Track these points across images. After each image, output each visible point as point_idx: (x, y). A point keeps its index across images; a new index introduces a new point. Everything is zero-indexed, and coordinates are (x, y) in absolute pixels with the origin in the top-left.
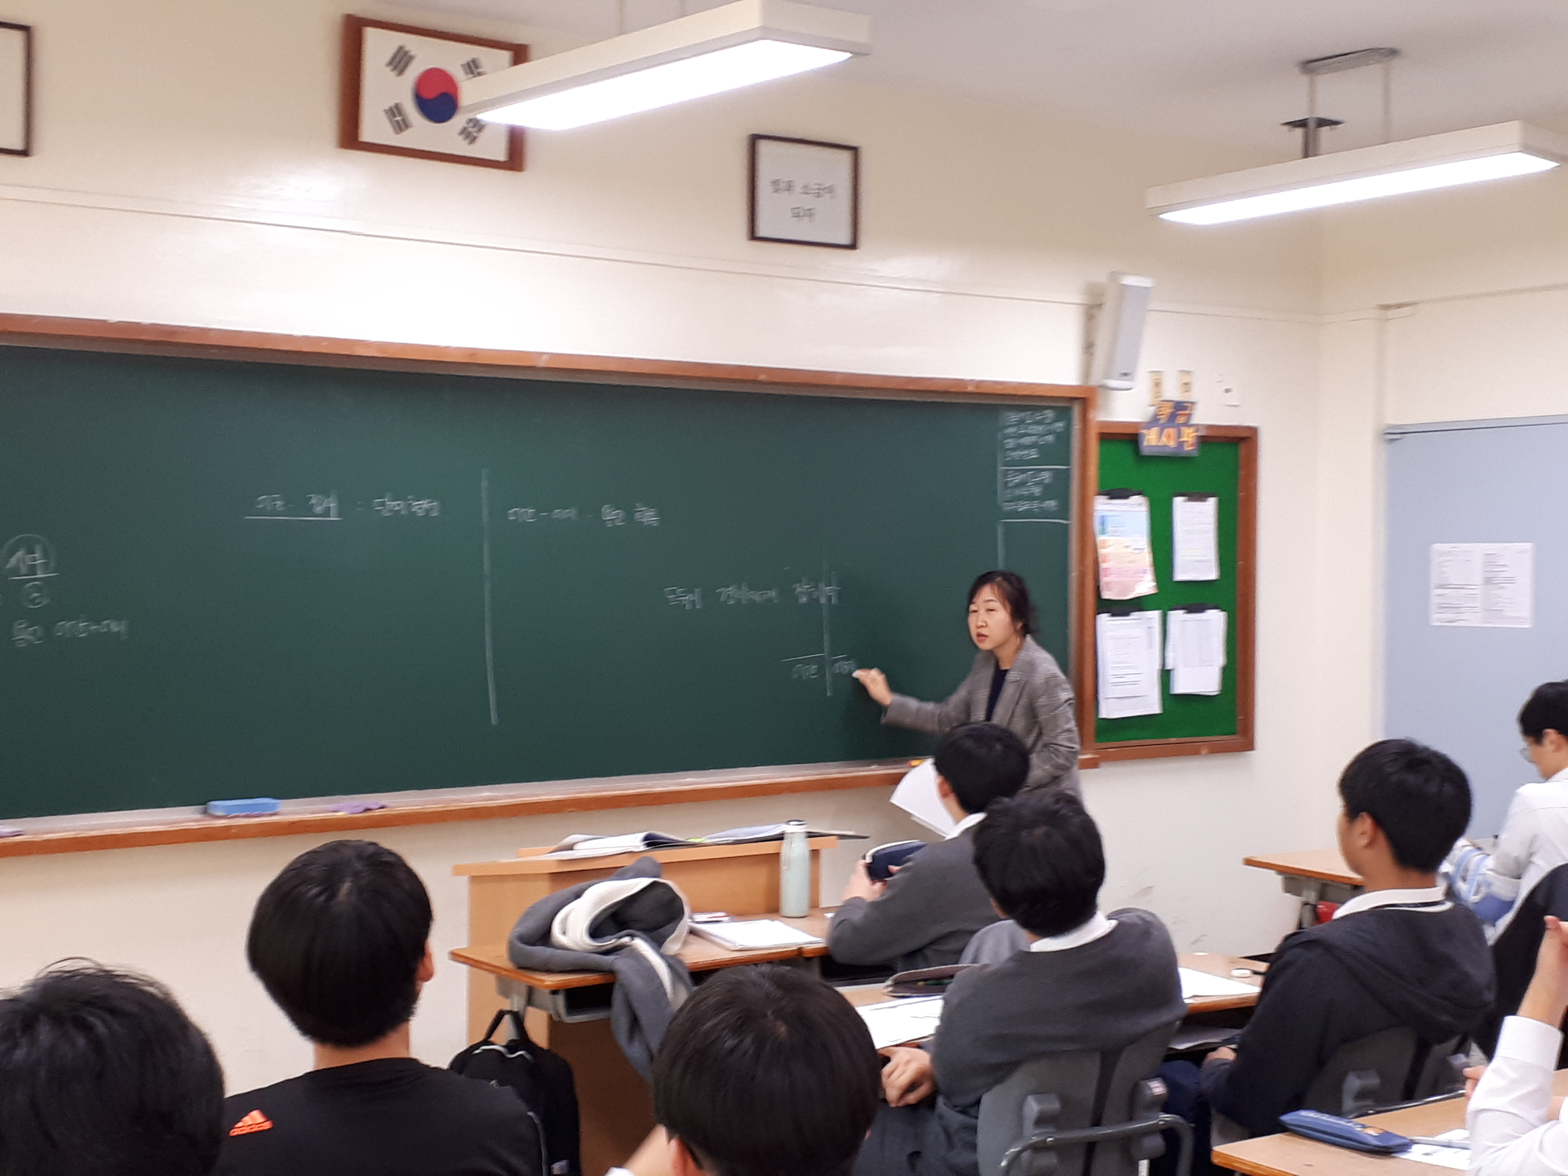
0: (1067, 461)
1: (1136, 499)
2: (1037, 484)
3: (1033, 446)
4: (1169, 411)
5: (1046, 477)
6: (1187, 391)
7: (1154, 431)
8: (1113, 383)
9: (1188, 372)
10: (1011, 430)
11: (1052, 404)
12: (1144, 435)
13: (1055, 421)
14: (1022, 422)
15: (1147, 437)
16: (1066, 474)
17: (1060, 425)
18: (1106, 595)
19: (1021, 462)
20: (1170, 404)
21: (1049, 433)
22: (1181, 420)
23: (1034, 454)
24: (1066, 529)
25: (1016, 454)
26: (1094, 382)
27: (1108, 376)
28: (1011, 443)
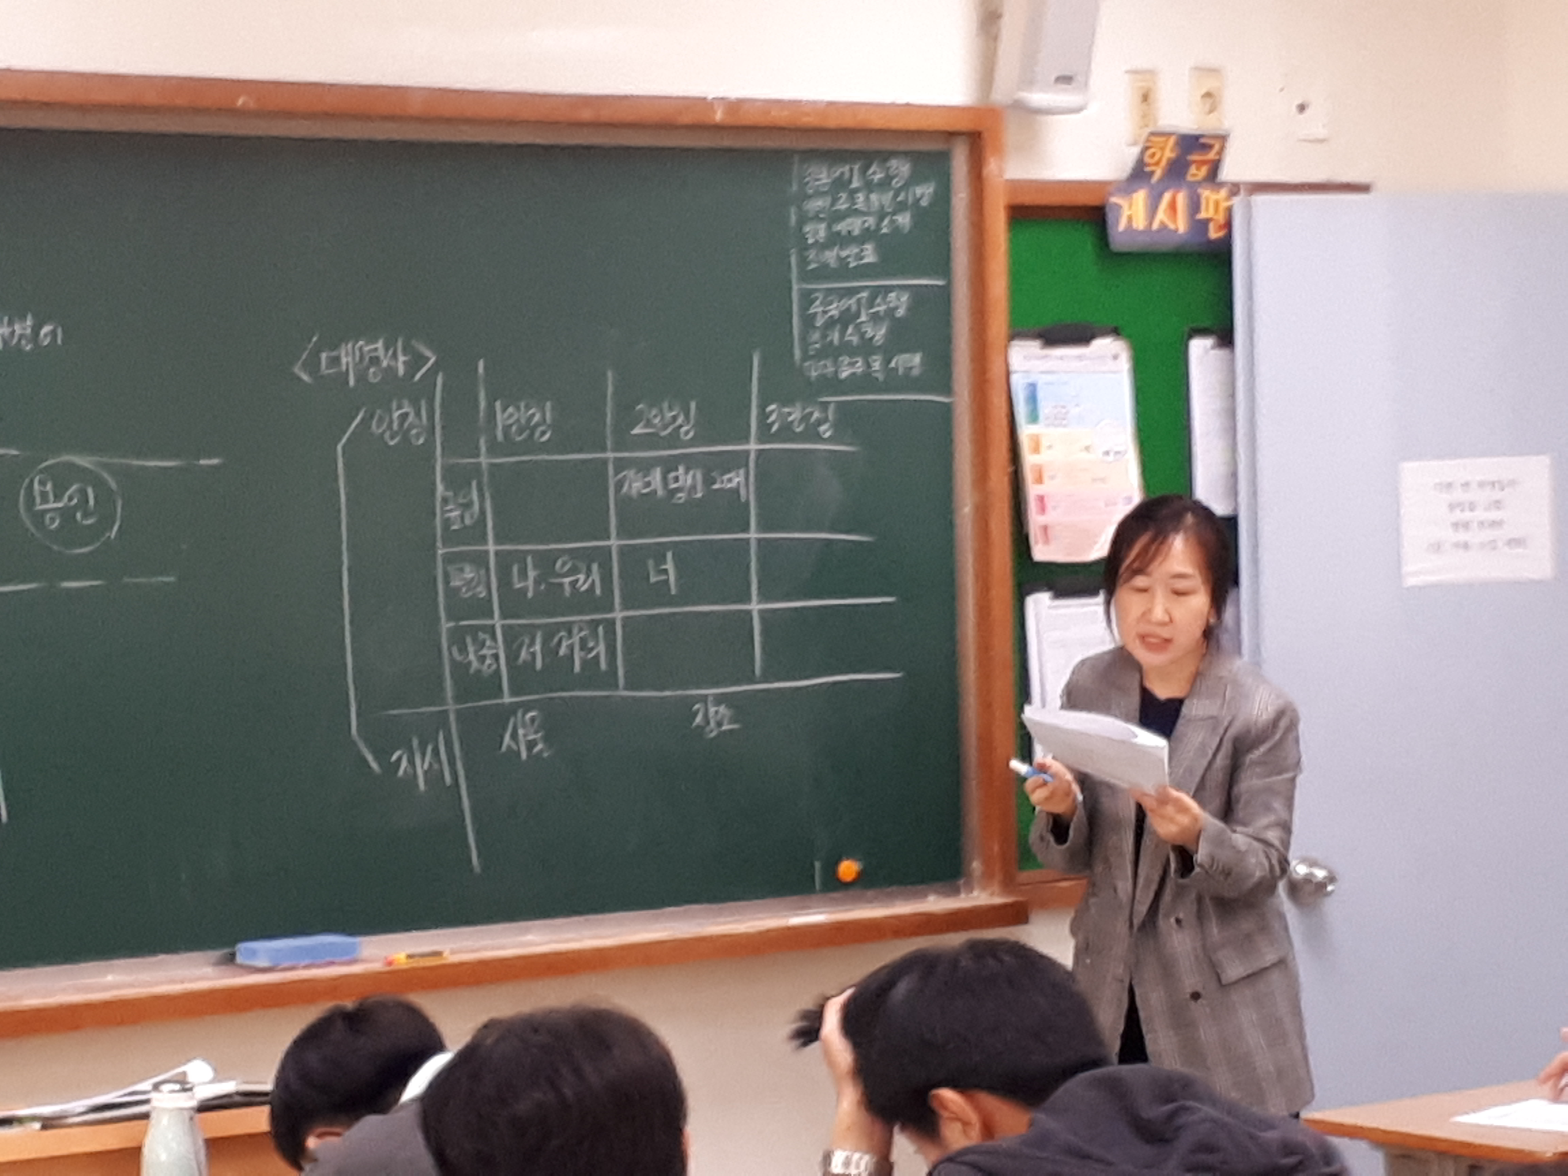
0: (944, 268)
1: (1104, 345)
2: (875, 318)
3: (867, 235)
4: (1169, 154)
5: (900, 303)
6: (1211, 111)
7: (1140, 197)
8: (1037, 98)
9: (1213, 71)
10: (817, 204)
11: (903, 147)
12: (1119, 207)
13: (915, 179)
14: (841, 184)
15: (1126, 213)
16: (945, 295)
17: (925, 192)
18: (1041, 553)
19: (843, 271)
20: (1172, 141)
21: (901, 207)
22: (1197, 173)
23: (870, 255)
24: (946, 412)
25: (831, 256)
26: (1000, 95)
27: (1029, 81)
28: (816, 232)
